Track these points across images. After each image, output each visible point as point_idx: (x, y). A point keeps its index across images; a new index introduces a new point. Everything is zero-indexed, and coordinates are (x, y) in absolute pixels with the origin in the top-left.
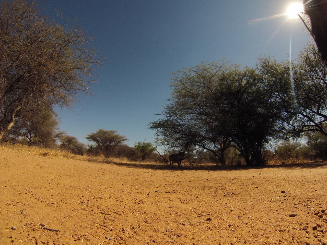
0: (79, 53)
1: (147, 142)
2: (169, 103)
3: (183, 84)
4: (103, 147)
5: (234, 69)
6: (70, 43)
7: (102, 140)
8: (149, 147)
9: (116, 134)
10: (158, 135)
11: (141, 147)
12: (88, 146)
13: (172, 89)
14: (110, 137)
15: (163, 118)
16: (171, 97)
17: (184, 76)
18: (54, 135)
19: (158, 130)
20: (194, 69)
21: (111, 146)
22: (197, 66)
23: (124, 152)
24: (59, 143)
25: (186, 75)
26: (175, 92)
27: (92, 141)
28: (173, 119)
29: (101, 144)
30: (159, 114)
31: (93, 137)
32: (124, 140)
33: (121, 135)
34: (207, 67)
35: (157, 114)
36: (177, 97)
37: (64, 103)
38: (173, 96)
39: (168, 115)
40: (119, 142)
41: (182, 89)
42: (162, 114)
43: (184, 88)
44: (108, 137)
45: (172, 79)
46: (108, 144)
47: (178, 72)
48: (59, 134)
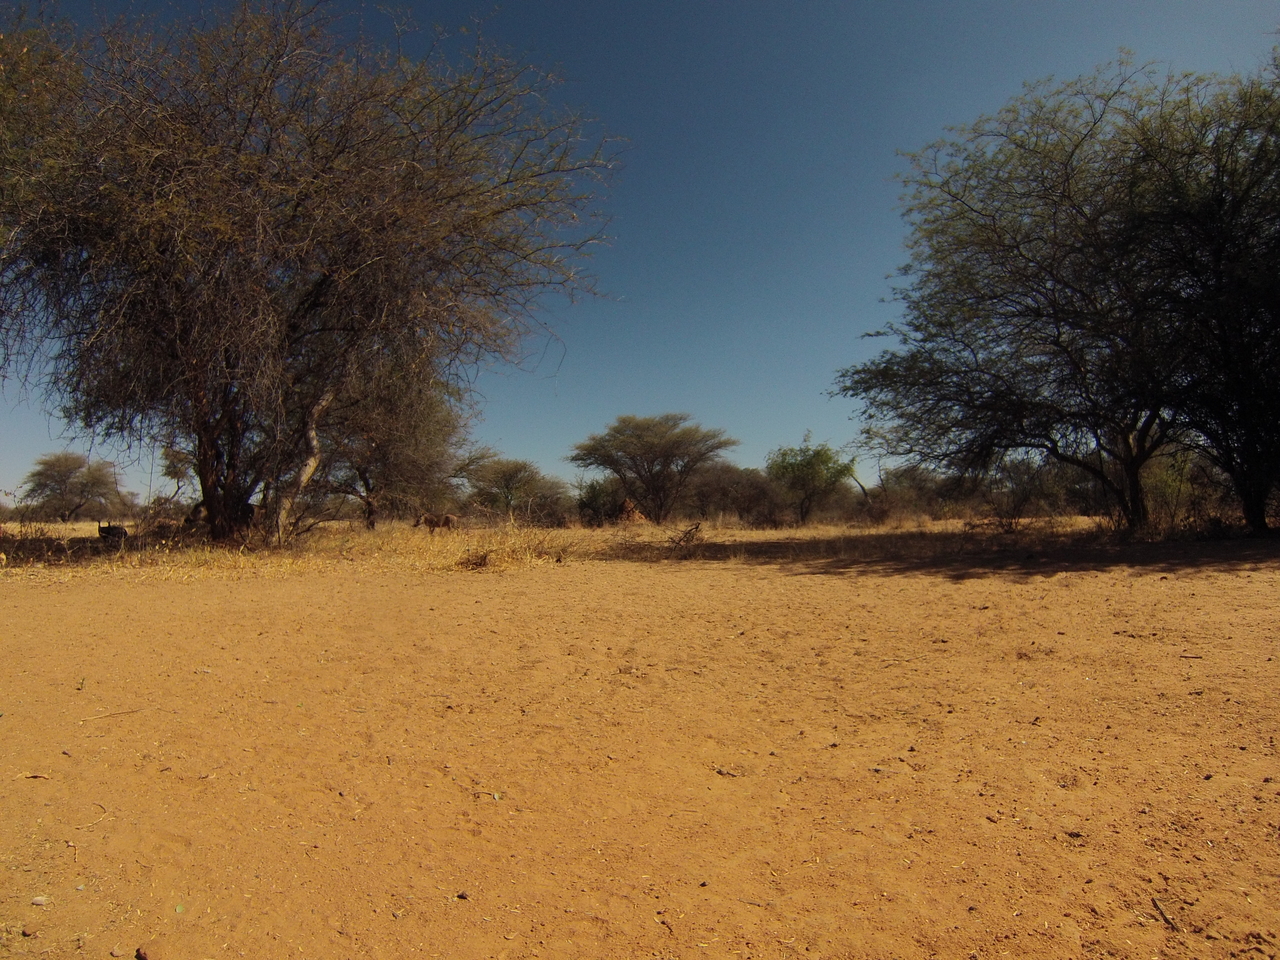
0: (514, 144)
1: (813, 445)
2: (907, 282)
3: (955, 197)
4: (638, 483)
6: (468, 116)
7: (632, 458)
8: (825, 462)
9: (684, 426)
10: (871, 417)
11: (793, 468)
12: (580, 487)
13: (912, 224)
14: (663, 442)
16: (909, 258)
17: (959, 163)
18: (450, 468)
19: (872, 396)
20: (993, 126)
21: (670, 476)
22: (1009, 111)
23: (725, 493)
24: (466, 488)
25: (964, 155)
26: (918, 235)
27: (593, 467)
29: (631, 475)
31: (597, 450)
32: (720, 445)
33: (706, 427)
34: (1050, 104)
35: (870, 336)
36: (938, 254)
37: (484, 347)
38: (912, 251)
40: (702, 457)
41: (952, 218)
42: (889, 330)
43: (961, 215)
44: (656, 441)
45: (905, 183)
46: (658, 468)
47: (930, 150)
48: (468, 461)
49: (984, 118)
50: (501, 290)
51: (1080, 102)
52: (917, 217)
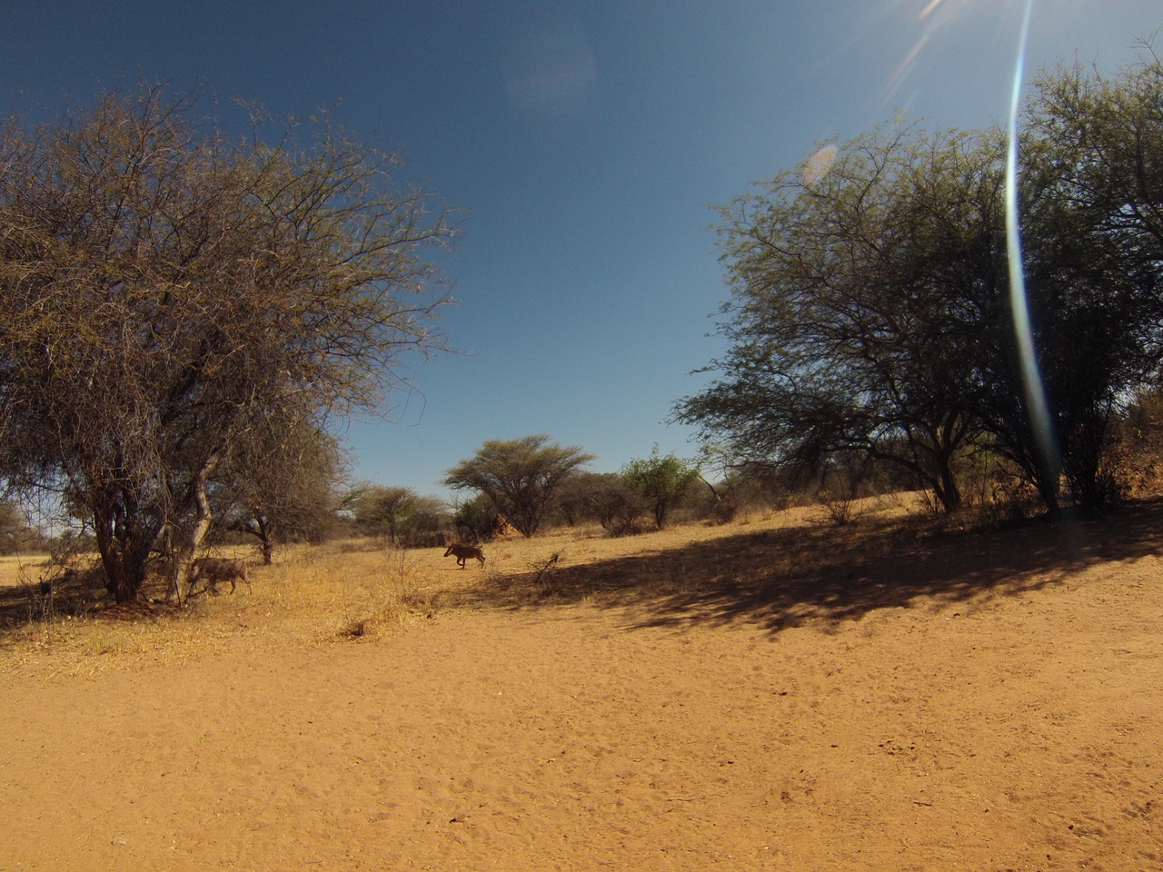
0: (364, 218)
1: (662, 456)
2: (728, 317)
3: (764, 242)
4: (508, 501)
6: (321, 196)
7: (501, 478)
8: (673, 471)
9: (544, 446)
10: (707, 437)
11: (645, 478)
12: (456, 507)
13: (728, 267)
14: (527, 462)
16: (727, 296)
17: (764, 212)
20: (791, 178)
21: (535, 492)
23: (587, 503)
25: (768, 206)
26: (739, 272)
27: (465, 487)
29: (500, 493)
30: (704, 369)
31: (468, 473)
32: (578, 461)
33: (564, 445)
35: (697, 371)
37: (353, 400)
40: (563, 472)
42: (714, 365)
43: (770, 255)
44: (520, 462)
45: (719, 232)
46: (525, 485)
47: (738, 203)
48: (350, 495)
49: (783, 172)
50: (362, 351)
51: (863, 154)
52: (733, 261)
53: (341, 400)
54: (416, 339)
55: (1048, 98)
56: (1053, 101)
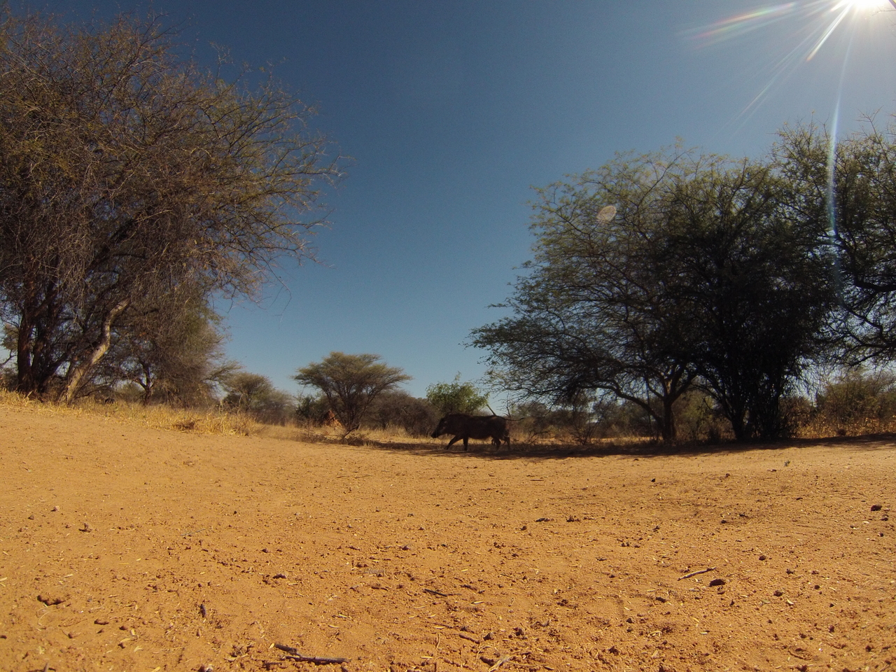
1: (461, 383)
2: (527, 273)
3: (566, 220)
4: (339, 400)
5: (710, 169)
7: (337, 382)
8: (467, 395)
9: (376, 363)
10: (494, 363)
11: (445, 398)
12: (300, 399)
13: (535, 235)
14: (359, 372)
15: (510, 314)
16: (531, 257)
17: (569, 198)
18: (208, 374)
19: (495, 348)
20: (595, 177)
21: (361, 398)
22: (604, 168)
23: (398, 412)
24: (221, 393)
25: (573, 193)
26: (542, 243)
27: (309, 385)
28: (537, 319)
29: (334, 394)
30: (500, 305)
31: (313, 373)
32: (398, 379)
34: (632, 167)
35: (494, 306)
36: (549, 256)
37: (239, 288)
38: (536, 253)
39: (525, 307)
40: (385, 385)
41: (561, 234)
42: (508, 303)
43: (568, 231)
44: (355, 372)
45: (534, 207)
46: (354, 391)
47: (552, 188)
48: (221, 369)
52: (539, 230)
53: (229, 286)
54: (294, 247)
55: (787, 146)
56: (791, 148)
